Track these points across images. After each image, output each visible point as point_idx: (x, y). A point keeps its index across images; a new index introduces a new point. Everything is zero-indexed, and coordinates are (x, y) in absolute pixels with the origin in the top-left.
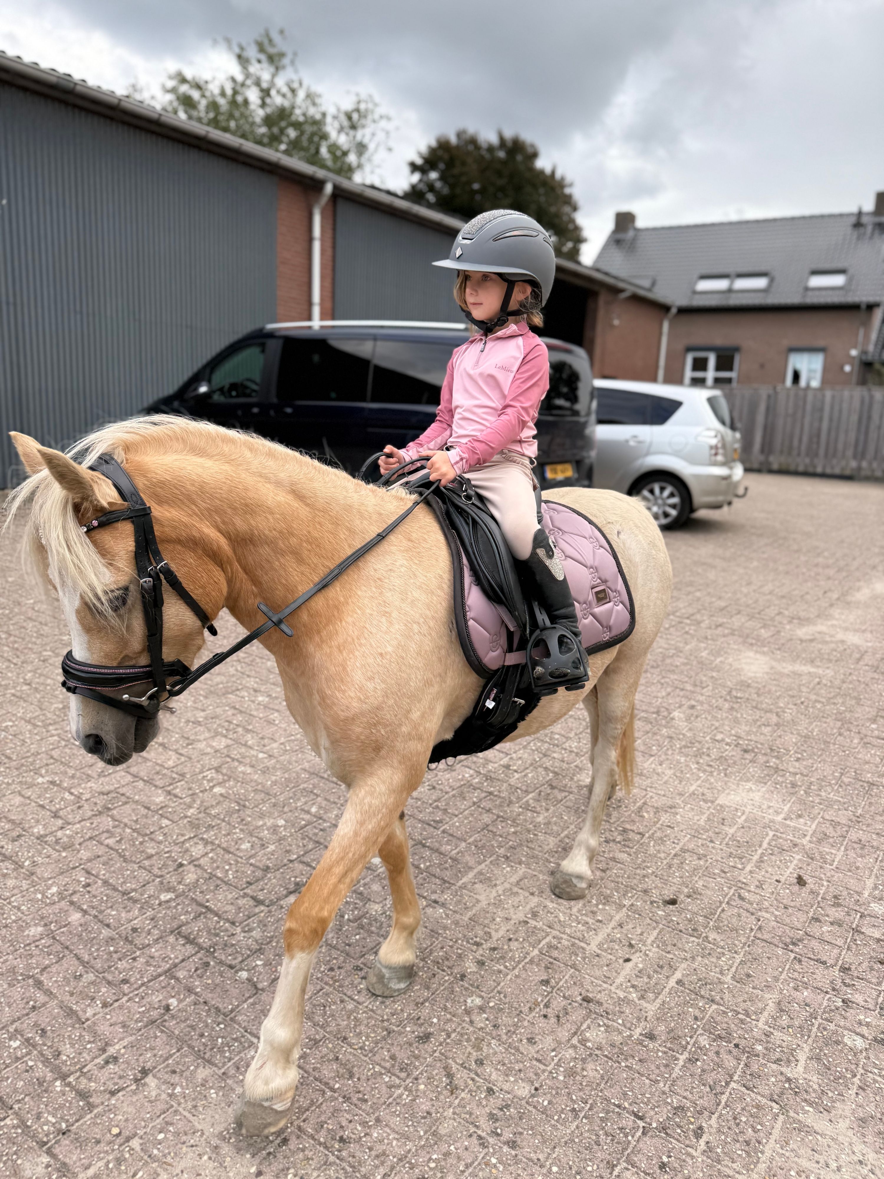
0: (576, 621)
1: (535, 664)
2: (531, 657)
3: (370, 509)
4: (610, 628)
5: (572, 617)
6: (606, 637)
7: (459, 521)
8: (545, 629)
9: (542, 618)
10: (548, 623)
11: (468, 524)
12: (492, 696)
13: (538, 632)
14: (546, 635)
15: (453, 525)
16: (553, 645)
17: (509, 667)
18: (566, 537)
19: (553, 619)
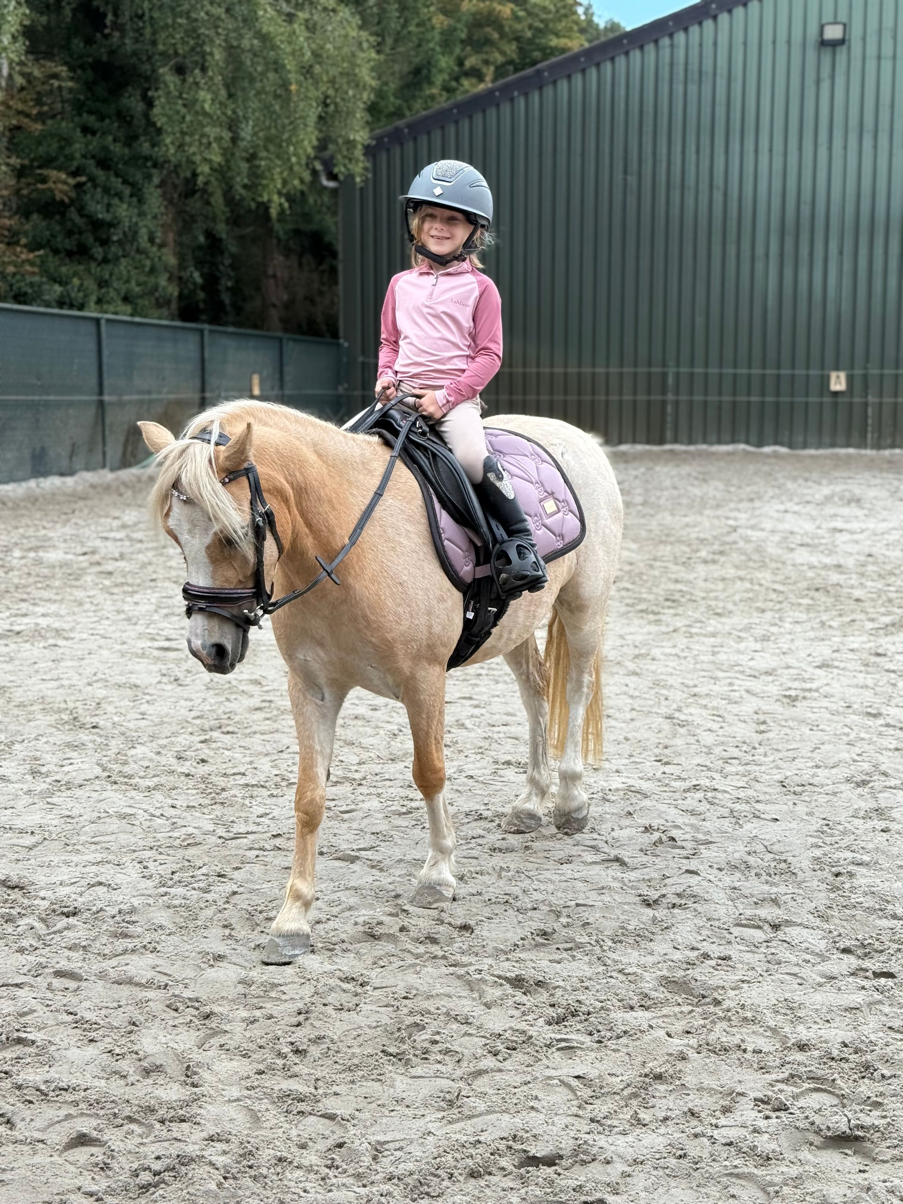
0: (530, 535)
1: (499, 572)
2: (496, 568)
3: (357, 460)
4: (562, 536)
5: (526, 531)
6: (560, 545)
7: (419, 455)
8: (504, 542)
9: (500, 532)
10: (505, 537)
11: (428, 459)
12: (471, 608)
13: (498, 546)
14: (504, 547)
15: (414, 460)
16: (513, 554)
17: (480, 580)
18: (508, 458)
19: (511, 533)
